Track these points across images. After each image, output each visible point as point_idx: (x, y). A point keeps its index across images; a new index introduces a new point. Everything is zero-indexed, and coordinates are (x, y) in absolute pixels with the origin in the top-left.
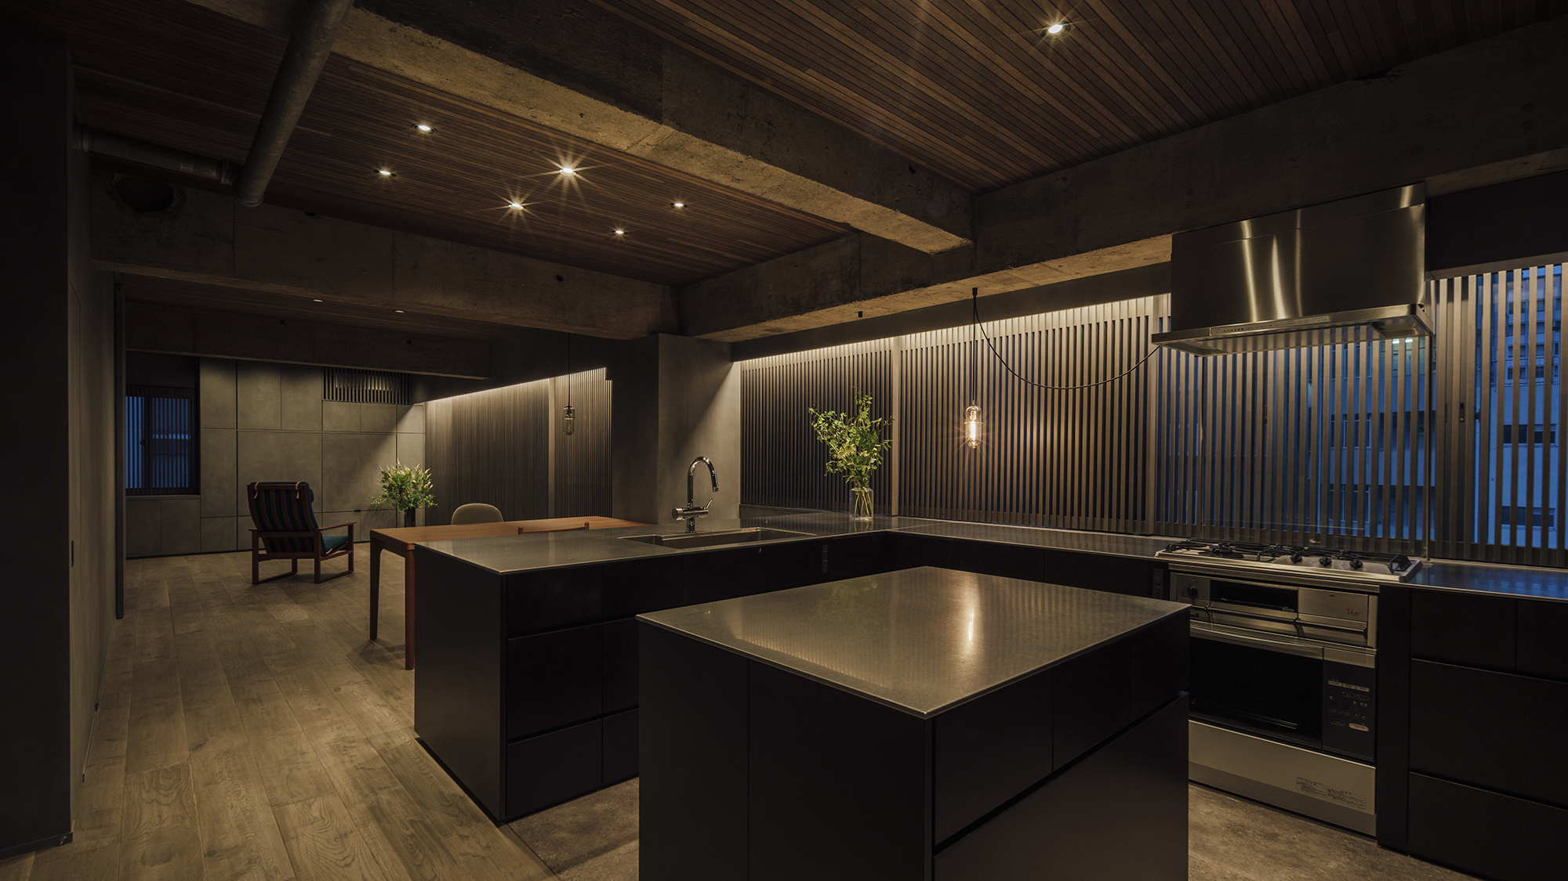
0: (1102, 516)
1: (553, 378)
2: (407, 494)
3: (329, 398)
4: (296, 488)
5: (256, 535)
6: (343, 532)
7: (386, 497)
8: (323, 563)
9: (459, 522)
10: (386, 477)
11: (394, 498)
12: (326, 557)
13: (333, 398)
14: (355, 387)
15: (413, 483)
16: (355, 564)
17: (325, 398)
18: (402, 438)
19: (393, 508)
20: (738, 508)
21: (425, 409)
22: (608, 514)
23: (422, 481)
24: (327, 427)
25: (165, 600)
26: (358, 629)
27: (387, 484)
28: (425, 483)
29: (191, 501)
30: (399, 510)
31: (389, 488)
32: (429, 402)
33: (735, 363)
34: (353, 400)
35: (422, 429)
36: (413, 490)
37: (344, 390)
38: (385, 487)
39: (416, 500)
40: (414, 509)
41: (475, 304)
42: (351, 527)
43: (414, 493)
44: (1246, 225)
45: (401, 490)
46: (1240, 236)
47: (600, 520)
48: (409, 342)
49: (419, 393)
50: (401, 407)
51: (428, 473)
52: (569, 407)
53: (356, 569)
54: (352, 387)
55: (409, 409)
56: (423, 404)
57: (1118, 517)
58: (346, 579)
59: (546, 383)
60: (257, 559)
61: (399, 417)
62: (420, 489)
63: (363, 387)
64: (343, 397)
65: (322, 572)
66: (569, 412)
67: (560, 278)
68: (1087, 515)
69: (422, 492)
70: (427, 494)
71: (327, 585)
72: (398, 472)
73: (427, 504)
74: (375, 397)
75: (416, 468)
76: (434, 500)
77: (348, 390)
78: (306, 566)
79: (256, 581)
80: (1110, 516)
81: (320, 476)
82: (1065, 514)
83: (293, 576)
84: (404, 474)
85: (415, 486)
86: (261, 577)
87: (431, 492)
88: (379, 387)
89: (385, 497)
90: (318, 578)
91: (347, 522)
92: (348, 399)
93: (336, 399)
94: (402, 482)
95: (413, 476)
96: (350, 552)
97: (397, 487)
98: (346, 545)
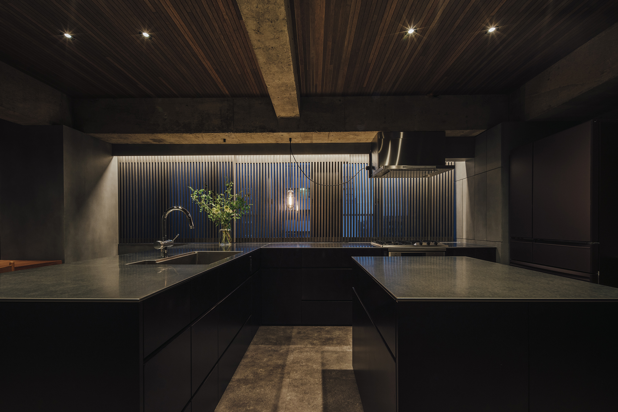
0: (332, 236)
20: (117, 246)
33: (114, 157)
44: (402, 133)
46: (399, 137)
57: (338, 236)
68: (326, 236)
80: (335, 236)
82: (318, 236)
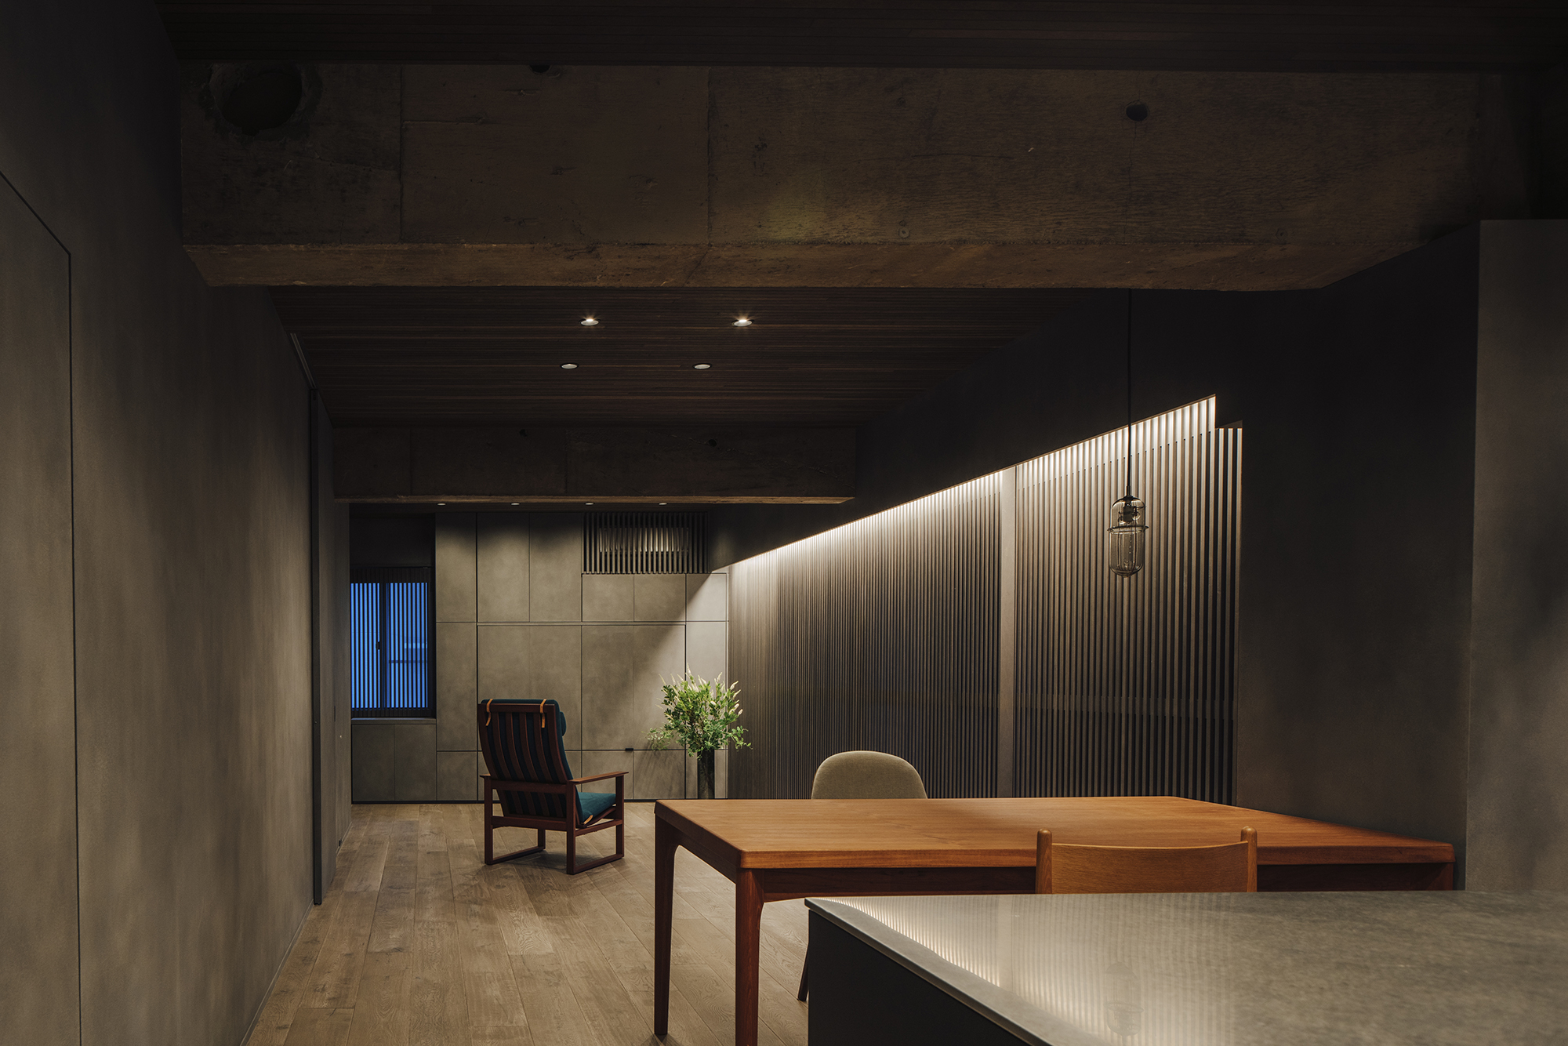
1: (1012, 469)
2: (703, 725)
3: (590, 570)
4: (541, 711)
5: (490, 783)
6: (607, 789)
7: (670, 728)
8: (580, 839)
9: (827, 793)
10: (671, 694)
11: (682, 731)
12: (584, 829)
13: (595, 570)
14: (627, 549)
15: (711, 706)
16: (626, 840)
17: (585, 570)
18: (694, 630)
19: (681, 747)
21: (730, 577)
22: (1223, 793)
23: (726, 704)
24: (589, 615)
25: (376, 881)
26: (632, 996)
27: (672, 708)
28: (730, 707)
29: (425, 728)
30: (689, 751)
31: (674, 714)
32: (736, 564)
34: (624, 571)
35: (723, 614)
36: (711, 717)
37: (611, 556)
38: (668, 711)
39: (716, 735)
40: (712, 749)
41: (903, 224)
42: (620, 780)
43: (713, 722)
45: (693, 718)
47: (1210, 811)
48: (713, 443)
49: (722, 550)
50: (692, 577)
51: (735, 690)
52: (1128, 498)
53: (628, 852)
54: (621, 550)
55: (703, 582)
56: (725, 569)
58: (612, 870)
59: (993, 484)
60: (491, 823)
61: (689, 595)
62: (722, 717)
63: (637, 549)
64: (607, 567)
65: (578, 852)
66: (1128, 513)
67: (1137, 113)
69: (725, 722)
70: (732, 726)
71: (583, 879)
72: (689, 687)
73: (732, 743)
74: (654, 564)
75: (716, 681)
76: (746, 737)
77: (616, 556)
78: (556, 842)
79: (489, 860)
81: (578, 693)
83: (536, 857)
84: (697, 689)
85: (714, 711)
86: (498, 851)
87: (739, 722)
88: (659, 545)
89: (668, 728)
90: (574, 865)
91: (615, 769)
92: (616, 570)
93: (601, 570)
94: (695, 703)
95: (712, 694)
96: (619, 823)
97: (687, 713)
98: (613, 810)
